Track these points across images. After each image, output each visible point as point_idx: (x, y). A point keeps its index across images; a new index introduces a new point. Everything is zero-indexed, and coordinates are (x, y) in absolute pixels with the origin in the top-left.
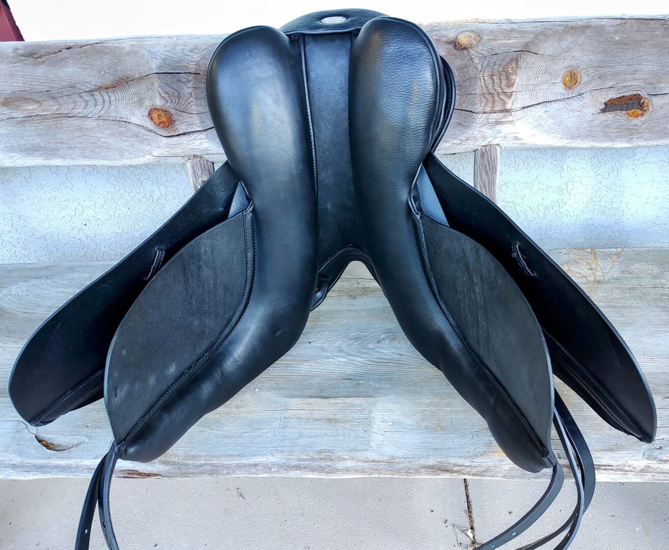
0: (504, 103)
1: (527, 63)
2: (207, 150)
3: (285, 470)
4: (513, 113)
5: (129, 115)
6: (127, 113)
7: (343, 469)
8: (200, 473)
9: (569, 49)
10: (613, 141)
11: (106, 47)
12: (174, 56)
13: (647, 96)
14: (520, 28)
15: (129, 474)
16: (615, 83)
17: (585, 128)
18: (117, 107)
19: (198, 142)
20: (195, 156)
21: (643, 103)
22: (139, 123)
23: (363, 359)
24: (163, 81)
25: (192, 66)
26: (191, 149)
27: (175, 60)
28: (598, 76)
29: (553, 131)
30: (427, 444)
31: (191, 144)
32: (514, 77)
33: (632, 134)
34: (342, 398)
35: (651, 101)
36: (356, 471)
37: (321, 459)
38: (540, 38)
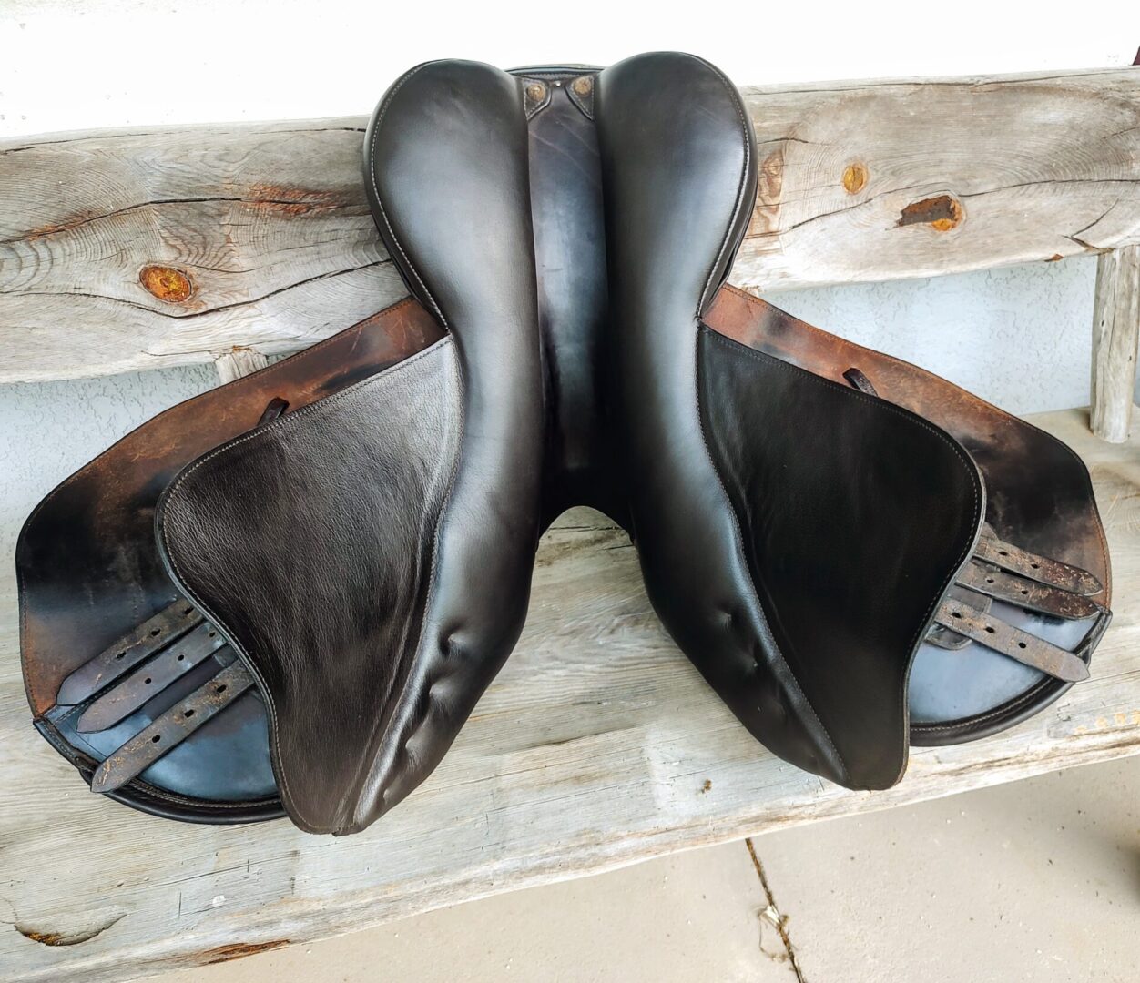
0: (767, 221)
1: (795, 159)
2: (260, 336)
3: (517, 878)
4: (780, 237)
5: (95, 283)
6: (91, 278)
7: (616, 855)
8: (363, 921)
9: (848, 133)
10: (917, 268)
11: (37, 156)
12: (187, 169)
13: (958, 198)
14: (776, 102)
15: (225, 953)
16: (913, 181)
17: (877, 251)
18: (68, 267)
19: (244, 323)
20: (235, 348)
21: (954, 209)
22: (118, 295)
23: (595, 666)
24: (171, 217)
25: (224, 186)
26: (231, 336)
27: (190, 176)
28: (891, 171)
29: (834, 259)
30: (741, 784)
31: (229, 327)
32: (780, 180)
33: (941, 256)
34: (588, 738)
35: (964, 205)
36: (636, 853)
37: (582, 846)
38: (808, 117)
